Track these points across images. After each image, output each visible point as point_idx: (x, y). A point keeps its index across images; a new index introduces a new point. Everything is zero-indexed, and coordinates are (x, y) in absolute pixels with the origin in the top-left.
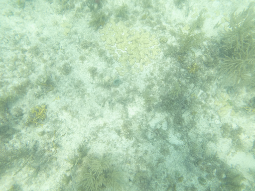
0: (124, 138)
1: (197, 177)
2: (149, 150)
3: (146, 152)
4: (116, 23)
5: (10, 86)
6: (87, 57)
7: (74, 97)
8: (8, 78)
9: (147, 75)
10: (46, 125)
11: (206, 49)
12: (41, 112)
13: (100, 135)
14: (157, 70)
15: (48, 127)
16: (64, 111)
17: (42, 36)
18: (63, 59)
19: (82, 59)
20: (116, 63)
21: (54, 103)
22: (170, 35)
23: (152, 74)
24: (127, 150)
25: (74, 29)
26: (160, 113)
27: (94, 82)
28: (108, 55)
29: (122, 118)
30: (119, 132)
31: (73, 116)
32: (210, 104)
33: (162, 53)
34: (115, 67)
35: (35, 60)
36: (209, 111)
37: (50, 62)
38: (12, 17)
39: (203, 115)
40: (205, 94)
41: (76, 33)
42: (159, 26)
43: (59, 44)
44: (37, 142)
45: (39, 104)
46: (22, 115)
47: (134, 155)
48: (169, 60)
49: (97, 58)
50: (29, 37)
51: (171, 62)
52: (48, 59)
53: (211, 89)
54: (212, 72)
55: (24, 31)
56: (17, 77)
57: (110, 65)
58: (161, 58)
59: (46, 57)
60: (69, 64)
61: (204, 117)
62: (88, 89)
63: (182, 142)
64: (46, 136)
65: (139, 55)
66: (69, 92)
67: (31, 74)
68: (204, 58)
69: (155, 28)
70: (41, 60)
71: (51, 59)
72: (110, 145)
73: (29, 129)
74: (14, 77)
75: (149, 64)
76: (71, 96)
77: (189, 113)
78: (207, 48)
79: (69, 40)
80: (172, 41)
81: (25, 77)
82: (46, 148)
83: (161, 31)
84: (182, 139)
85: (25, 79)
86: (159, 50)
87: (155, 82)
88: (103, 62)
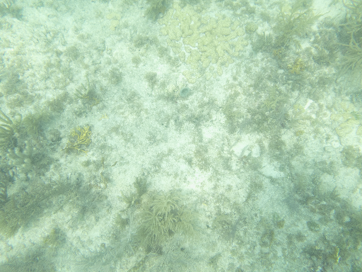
0: (197, 169)
1: (305, 222)
2: (234, 185)
3: (230, 188)
4: (182, 8)
5: (43, 101)
6: (142, 58)
7: (126, 114)
8: (39, 90)
9: (228, 81)
10: (91, 153)
11: (316, 37)
12: (84, 135)
13: (164, 165)
14: (242, 72)
15: (93, 155)
16: (114, 134)
17: (81, 33)
18: (109, 63)
19: (136, 61)
20: (183, 65)
21: (100, 123)
22: (261, 20)
23: (235, 79)
24: (203, 184)
25: (123, 20)
26: (249, 135)
27: (153, 94)
28: (172, 54)
29: (194, 142)
30: (190, 162)
31: (127, 140)
32: (324, 119)
33: (249, 47)
34: (182, 71)
35: (73, 65)
36: (322, 129)
37: (92, 68)
38: (41, 9)
39: (312, 135)
40: (316, 105)
41: (126, 26)
42: (244, 8)
43: (104, 42)
44: (80, 174)
45: (81, 124)
46: (60, 139)
47: (212, 191)
48: (260, 56)
49: (156, 59)
50: (65, 35)
51: (263, 60)
52: (90, 64)
53: (325, 97)
54: (327, 71)
55: (59, 27)
56: (50, 88)
57: (174, 68)
58: (247, 54)
59: (87, 61)
60: (118, 70)
61: (315, 137)
62: (145, 104)
63: (282, 174)
64: (91, 166)
65: (216, 52)
66: (120, 107)
67: (69, 83)
68: (313, 50)
69: (239, 12)
70: (81, 66)
71: (94, 63)
72: (178, 178)
73: (69, 158)
74: (47, 88)
75: (230, 65)
76: (123, 113)
77: (292, 134)
78: (318, 35)
79: (117, 37)
80: (265, 29)
81: (61, 89)
82: (92, 183)
83: (247, 16)
84: (282, 169)
85: (61, 92)
86: (245, 42)
87: (239, 90)
88: (166, 65)
